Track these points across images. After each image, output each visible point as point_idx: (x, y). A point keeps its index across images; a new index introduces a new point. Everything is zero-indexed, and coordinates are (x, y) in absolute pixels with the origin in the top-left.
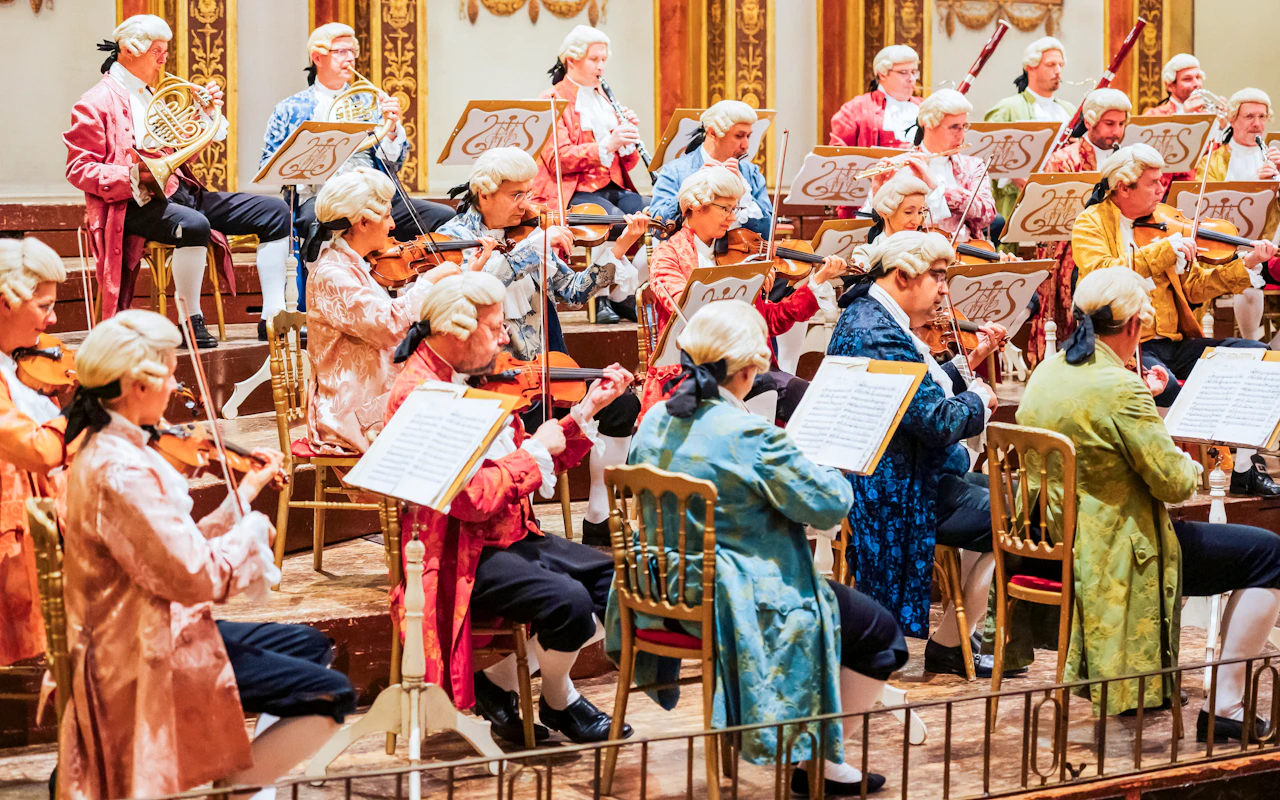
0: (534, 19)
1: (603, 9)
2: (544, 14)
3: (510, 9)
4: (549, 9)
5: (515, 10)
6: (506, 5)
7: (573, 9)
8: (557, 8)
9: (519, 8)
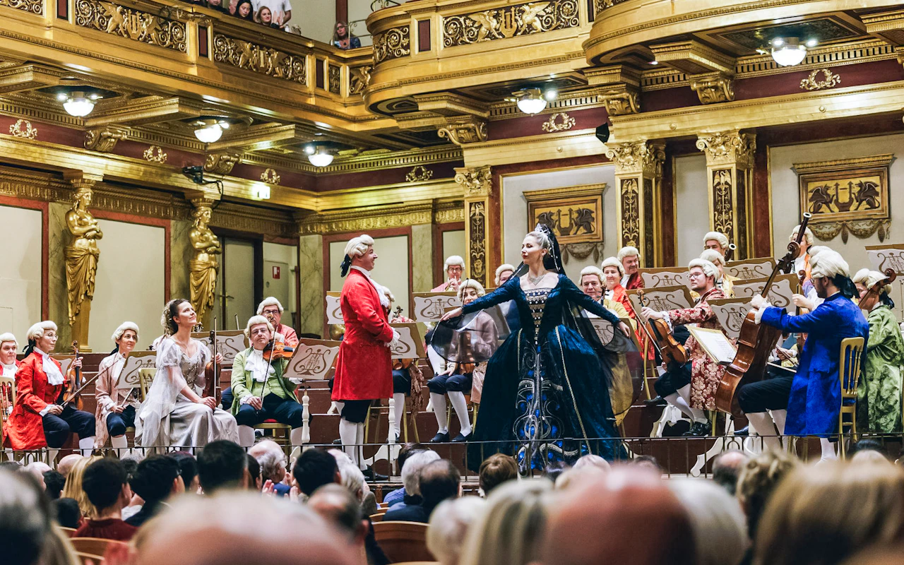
0: (845, 240)
1: (887, 230)
2: (851, 237)
3: (831, 236)
4: (854, 234)
5: (834, 237)
6: (828, 234)
7: (869, 232)
8: (859, 233)
9: (836, 236)
